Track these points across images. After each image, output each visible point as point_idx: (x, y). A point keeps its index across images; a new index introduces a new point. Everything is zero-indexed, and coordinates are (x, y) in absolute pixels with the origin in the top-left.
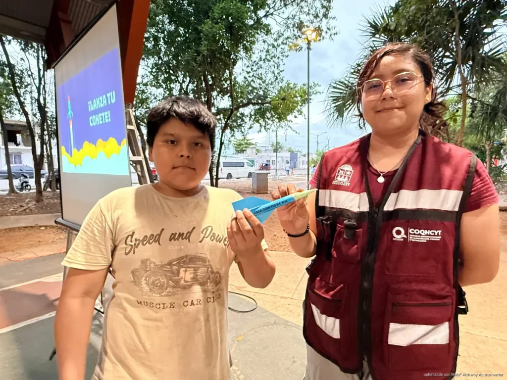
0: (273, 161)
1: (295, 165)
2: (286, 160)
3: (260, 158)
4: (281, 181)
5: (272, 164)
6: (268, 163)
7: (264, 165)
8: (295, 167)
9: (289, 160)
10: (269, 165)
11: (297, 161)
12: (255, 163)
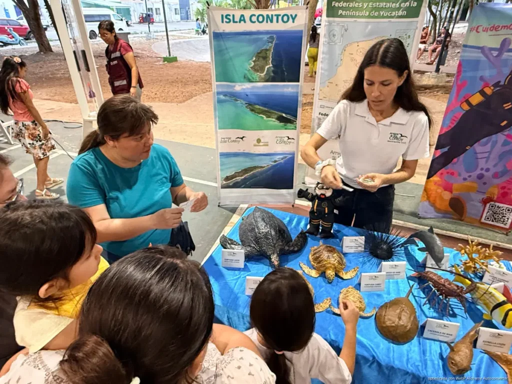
0: (156, 9)
1: (187, 15)
2: (174, 7)
3: (138, 5)
4: (155, 40)
5: (157, 14)
6: (150, 13)
7: (144, 15)
8: (188, 19)
9: (178, 7)
10: (152, 15)
11: (189, 8)
12: (132, 13)
